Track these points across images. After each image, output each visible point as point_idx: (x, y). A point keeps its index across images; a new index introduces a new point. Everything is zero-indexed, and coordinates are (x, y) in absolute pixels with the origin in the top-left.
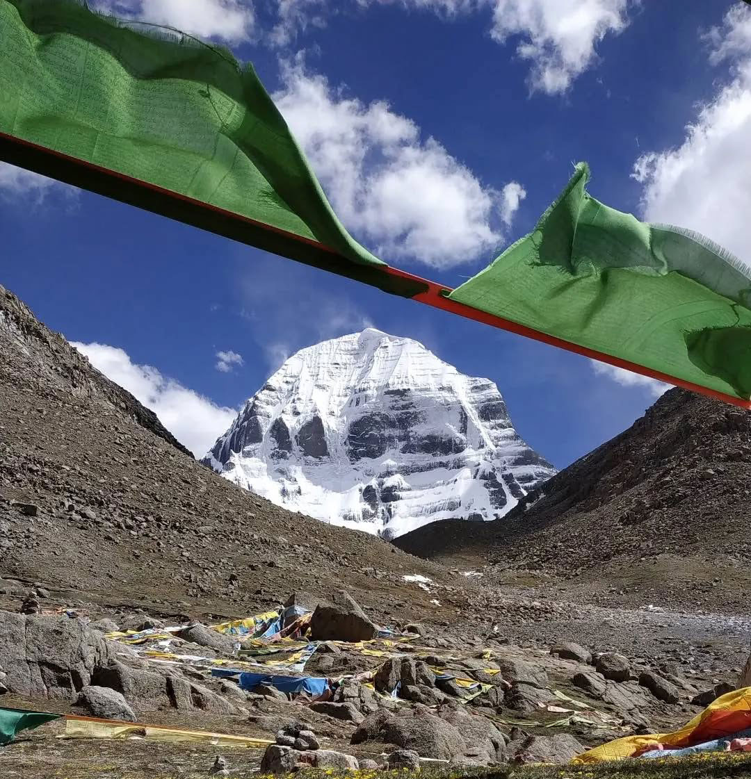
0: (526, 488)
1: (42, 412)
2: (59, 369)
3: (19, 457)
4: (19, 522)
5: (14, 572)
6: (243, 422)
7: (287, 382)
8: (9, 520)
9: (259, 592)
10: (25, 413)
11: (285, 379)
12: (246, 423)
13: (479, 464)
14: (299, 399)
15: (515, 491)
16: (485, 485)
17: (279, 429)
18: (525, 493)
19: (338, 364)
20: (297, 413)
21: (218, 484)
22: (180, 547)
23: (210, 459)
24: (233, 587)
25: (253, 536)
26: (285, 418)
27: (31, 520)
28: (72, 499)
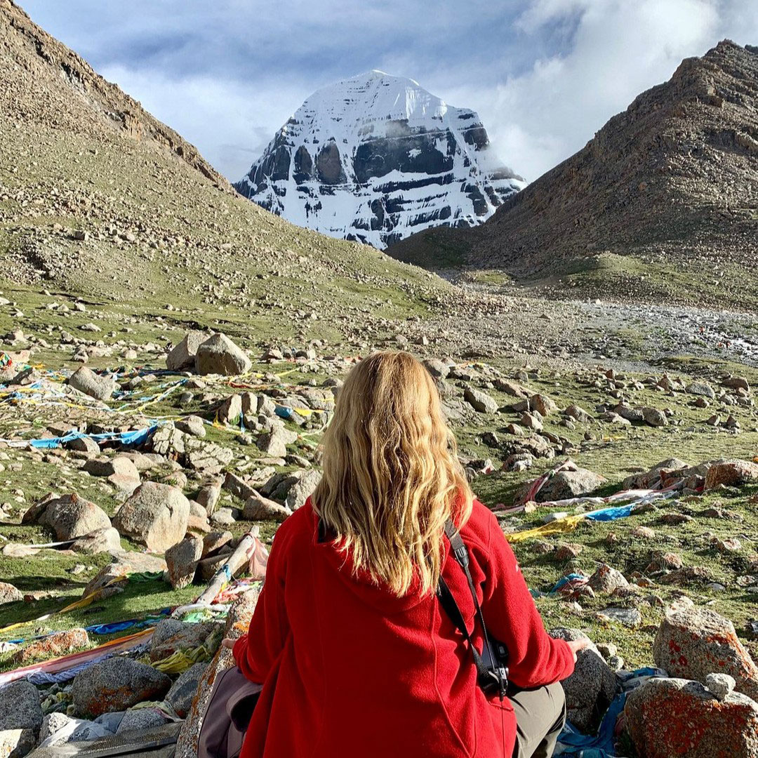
0: (503, 198)
1: (94, 153)
2: (113, 114)
3: (73, 191)
4: (70, 246)
5: (63, 288)
6: (272, 151)
7: (307, 116)
8: (62, 244)
9: (263, 298)
10: (81, 154)
11: (306, 114)
12: (275, 151)
13: (465, 179)
14: (318, 130)
15: (494, 201)
16: (469, 197)
17: (302, 156)
18: (502, 202)
19: (349, 100)
20: (316, 142)
21: (239, 208)
22: (202, 262)
23: (247, 182)
24: (243, 295)
25: (264, 250)
26: (307, 146)
27: (80, 243)
28: (117, 225)
